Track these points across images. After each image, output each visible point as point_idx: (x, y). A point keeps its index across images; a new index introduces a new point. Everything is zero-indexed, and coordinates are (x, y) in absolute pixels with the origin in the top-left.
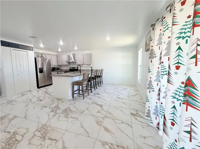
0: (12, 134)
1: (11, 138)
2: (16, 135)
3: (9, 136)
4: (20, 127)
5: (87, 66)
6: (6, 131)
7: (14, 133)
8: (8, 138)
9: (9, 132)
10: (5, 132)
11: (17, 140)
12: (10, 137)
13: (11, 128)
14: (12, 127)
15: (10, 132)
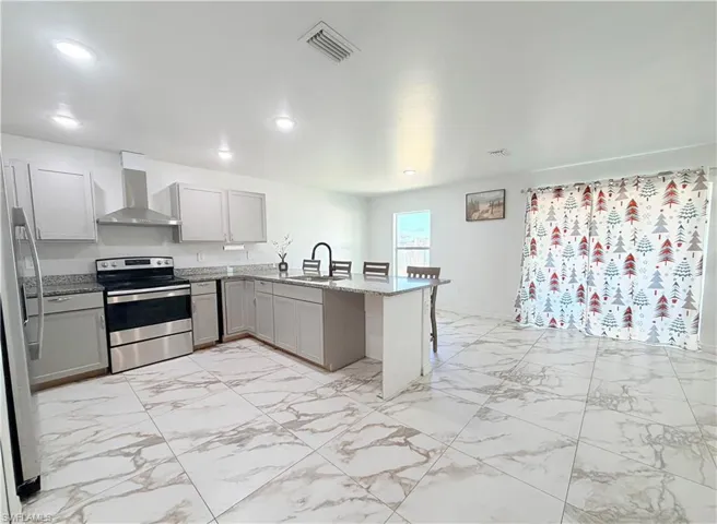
0: (658, 448)
1: (669, 443)
2: (654, 436)
3: (668, 448)
4: (625, 440)
5: (242, 247)
6: (658, 464)
7: (652, 443)
8: (674, 447)
9: (658, 455)
10: (663, 465)
11: (666, 431)
12: (669, 445)
13: (643, 457)
14: (635, 457)
15: (656, 452)
